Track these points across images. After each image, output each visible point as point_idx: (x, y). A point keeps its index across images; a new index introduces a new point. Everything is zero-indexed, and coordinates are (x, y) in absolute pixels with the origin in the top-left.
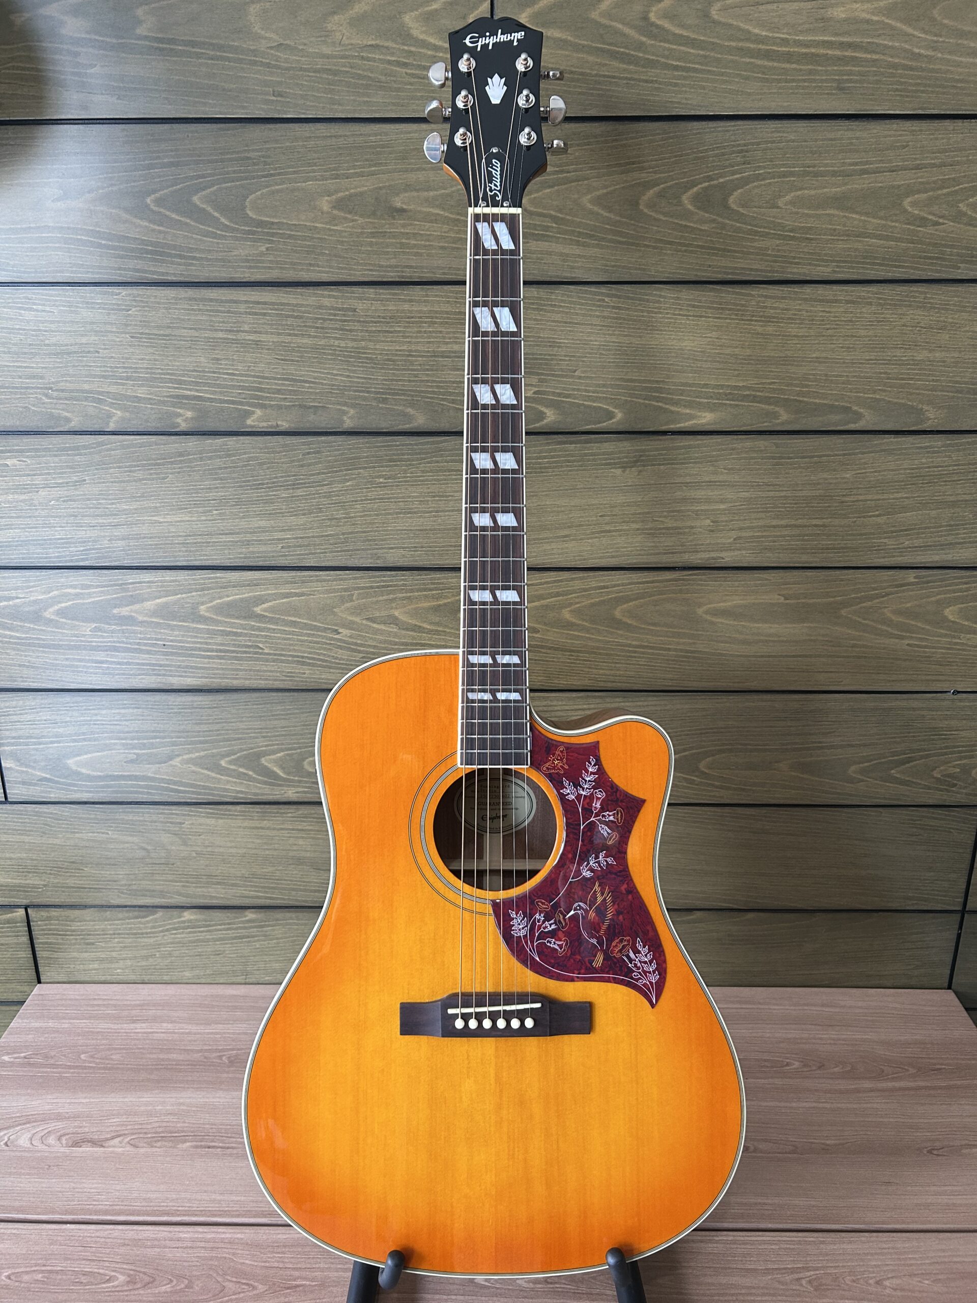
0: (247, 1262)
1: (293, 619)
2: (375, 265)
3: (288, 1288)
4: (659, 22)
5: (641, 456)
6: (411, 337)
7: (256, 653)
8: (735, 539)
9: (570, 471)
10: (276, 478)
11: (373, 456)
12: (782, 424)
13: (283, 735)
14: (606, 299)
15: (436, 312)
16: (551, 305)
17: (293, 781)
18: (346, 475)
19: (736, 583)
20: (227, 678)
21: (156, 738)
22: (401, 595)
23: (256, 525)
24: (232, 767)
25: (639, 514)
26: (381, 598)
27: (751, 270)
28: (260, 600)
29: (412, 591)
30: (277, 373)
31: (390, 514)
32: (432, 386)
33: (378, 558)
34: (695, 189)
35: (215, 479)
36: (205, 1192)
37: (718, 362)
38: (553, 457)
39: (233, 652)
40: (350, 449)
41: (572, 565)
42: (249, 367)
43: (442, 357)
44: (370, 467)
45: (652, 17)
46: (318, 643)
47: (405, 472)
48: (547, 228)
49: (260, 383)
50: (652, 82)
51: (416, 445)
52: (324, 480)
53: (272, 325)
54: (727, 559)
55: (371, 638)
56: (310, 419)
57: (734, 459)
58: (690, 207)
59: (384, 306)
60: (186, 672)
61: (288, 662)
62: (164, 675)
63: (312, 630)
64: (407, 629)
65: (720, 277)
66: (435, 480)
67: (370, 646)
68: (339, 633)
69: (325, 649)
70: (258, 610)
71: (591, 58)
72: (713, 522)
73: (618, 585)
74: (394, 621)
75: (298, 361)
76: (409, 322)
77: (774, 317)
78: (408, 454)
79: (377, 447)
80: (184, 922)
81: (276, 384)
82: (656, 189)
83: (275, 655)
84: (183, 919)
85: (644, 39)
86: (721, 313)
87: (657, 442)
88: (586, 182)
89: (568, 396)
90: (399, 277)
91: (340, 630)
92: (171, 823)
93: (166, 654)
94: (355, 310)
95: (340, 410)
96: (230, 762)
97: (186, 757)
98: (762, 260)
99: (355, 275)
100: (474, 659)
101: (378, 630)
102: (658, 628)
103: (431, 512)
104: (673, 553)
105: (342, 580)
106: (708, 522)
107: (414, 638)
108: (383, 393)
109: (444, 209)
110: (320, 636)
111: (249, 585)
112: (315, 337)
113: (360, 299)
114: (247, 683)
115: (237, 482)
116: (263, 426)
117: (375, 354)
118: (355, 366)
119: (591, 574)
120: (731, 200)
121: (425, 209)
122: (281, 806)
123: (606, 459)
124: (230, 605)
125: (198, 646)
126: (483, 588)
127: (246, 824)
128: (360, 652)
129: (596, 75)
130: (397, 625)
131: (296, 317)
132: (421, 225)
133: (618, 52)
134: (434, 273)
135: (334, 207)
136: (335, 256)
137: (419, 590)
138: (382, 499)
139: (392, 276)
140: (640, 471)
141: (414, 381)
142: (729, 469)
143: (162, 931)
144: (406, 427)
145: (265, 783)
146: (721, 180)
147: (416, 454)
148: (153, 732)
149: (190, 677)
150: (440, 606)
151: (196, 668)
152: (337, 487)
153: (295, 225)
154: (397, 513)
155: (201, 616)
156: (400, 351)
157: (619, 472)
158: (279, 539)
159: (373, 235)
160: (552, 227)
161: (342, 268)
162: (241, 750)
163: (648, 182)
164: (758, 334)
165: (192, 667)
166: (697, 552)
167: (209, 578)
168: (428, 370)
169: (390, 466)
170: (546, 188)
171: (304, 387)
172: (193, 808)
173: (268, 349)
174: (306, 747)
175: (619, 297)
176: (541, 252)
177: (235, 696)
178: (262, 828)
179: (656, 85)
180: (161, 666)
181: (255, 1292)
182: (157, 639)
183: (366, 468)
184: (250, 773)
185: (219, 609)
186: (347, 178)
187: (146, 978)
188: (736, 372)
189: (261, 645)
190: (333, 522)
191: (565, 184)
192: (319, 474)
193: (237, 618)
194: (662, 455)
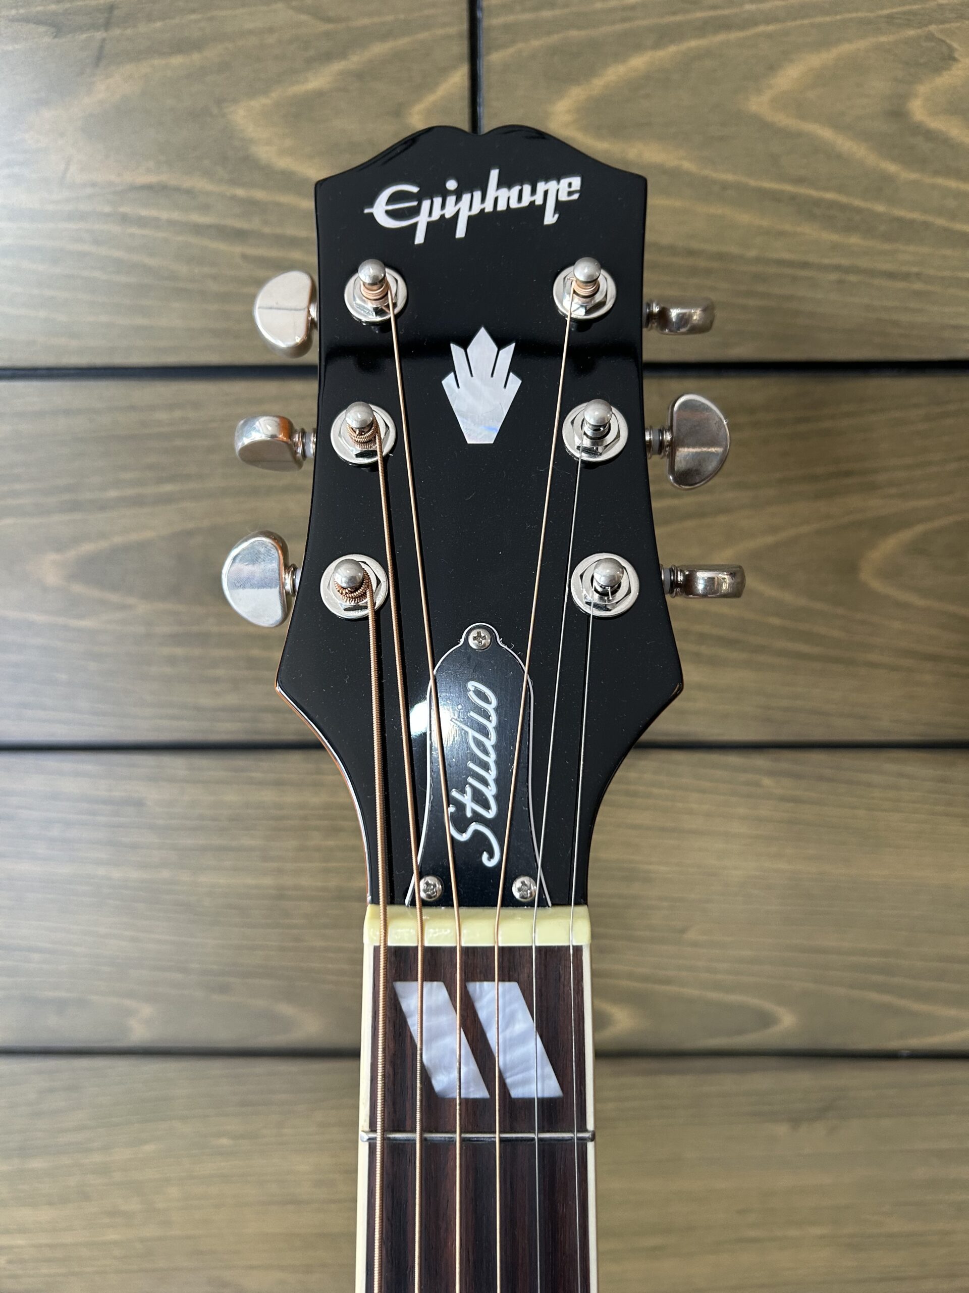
4: (936, 124)
18: (141, 1131)
40: (146, 1082)
45: (918, 110)
47: (280, 1125)
50: (906, 277)
52: (90, 1141)
59: (213, 792)
71: (745, 218)
82: (906, 535)
85: (892, 168)
108: (218, 973)
113: (153, 778)
123: (751, 1104)
129: (758, 260)
133: (818, 203)
135: (72, 577)
141: (293, 949)
152: (122, 1154)
154: (262, 1203)
159: (177, 639)
163: (881, 518)
169: (243, 1114)
171: (28, 961)
179: (918, 286)
186: (103, 510)
194: (887, 1096)
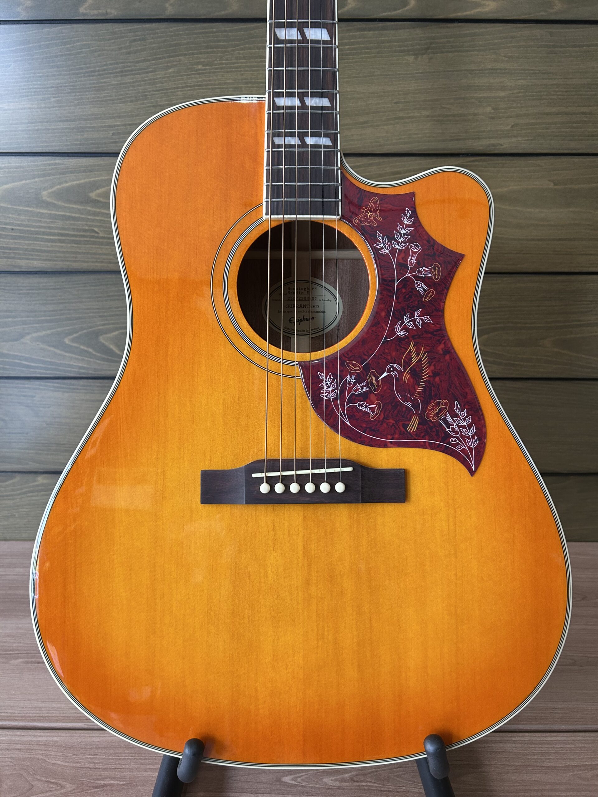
0: (59, 762)
3: (96, 787)
5: (432, 43)
7: (93, 237)
8: (512, 127)
9: (368, 57)
10: (106, 65)
11: (192, 43)
12: (556, 13)
13: (117, 315)
19: (513, 169)
20: (68, 261)
21: (8, 317)
23: (89, 113)
24: (75, 345)
25: (429, 101)
28: (95, 186)
35: (53, 67)
36: (29, 700)
38: (353, 44)
39: (72, 235)
44: (190, 54)
51: (231, 31)
54: (505, 146)
56: (136, 6)
57: (513, 47)
60: (32, 255)
62: (14, 258)
66: (248, 67)
70: (93, 195)
72: (493, 109)
78: (224, 41)
79: (196, 34)
80: (38, 486)
84: (37, 483)
87: (446, 30)
92: (24, 396)
93: (14, 238)
96: (73, 340)
97: (35, 335)
100: (280, 102)
104: (458, 140)
106: (489, 109)
111: (84, 171)
114: (86, 266)
115: (72, 70)
116: (93, 14)
119: (386, 159)
125: (42, 230)
126: (291, 25)
138: (200, 85)
140: (431, 58)
142: (509, 57)
143: (20, 494)
144: (222, 14)
145: (104, 360)
148: (6, 311)
149: (36, 260)
155: (43, 201)
157: (411, 59)
158: (110, 126)
162: (82, 329)
165: (37, 251)
166: (479, 138)
167: (50, 165)
172: (42, 382)
180: (10, 249)
181: (62, 791)
182: (6, 224)
183: (186, 55)
184: (91, 350)
185: (58, 195)
187: (8, 536)
189: (96, 229)
192: (144, 61)
193: (75, 203)
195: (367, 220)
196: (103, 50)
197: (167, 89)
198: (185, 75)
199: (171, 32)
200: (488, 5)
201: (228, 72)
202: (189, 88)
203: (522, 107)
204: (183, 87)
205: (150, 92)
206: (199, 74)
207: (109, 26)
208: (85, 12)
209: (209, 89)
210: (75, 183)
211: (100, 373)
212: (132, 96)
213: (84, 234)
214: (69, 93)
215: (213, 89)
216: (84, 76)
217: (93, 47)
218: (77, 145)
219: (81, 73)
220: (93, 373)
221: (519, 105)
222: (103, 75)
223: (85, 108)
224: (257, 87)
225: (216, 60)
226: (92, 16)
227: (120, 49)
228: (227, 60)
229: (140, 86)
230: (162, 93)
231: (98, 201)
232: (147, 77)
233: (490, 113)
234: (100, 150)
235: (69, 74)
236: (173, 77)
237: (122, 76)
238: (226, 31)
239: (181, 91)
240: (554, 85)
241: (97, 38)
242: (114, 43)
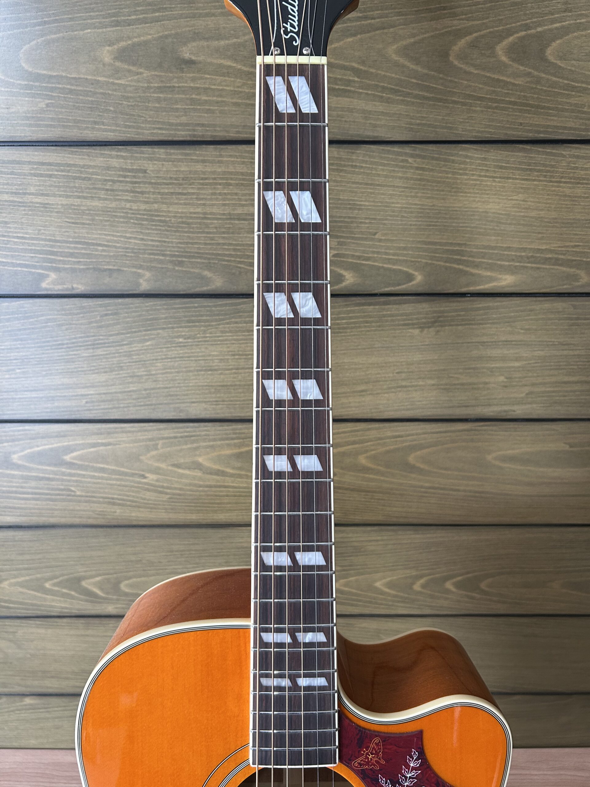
1: (102, 466)
2: (163, 123)
5: (439, 317)
6: (206, 199)
7: (69, 495)
8: (527, 394)
9: (368, 331)
10: (75, 338)
11: (171, 317)
12: (582, 286)
13: (100, 563)
14: (410, 160)
15: (231, 173)
16: (352, 166)
17: (112, 599)
18: (145, 335)
19: (526, 433)
20: (44, 516)
22: (205, 444)
23: (59, 383)
24: (56, 588)
25: (435, 371)
26: (184, 447)
27: (565, 128)
28: (68, 450)
29: (215, 440)
30: (68, 237)
31: (190, 371)
32: (228, 250)
33: (181, 411)
34: (511, 39)
35: (16, 340)
37: (523, 225)
38: (351, 318)
39: (47, 494)
40: (148, 311)
41: (369, 416)
42: (40, 230)
43: (239, 219)
44: (169, 328)
46: (126, 486)
47: (205, 332)
48: (349, 82)
49: (52, 246)
51: (215, 306)
52: (123, 340)
53: (59, 187)
54: (518, 412)
55: (177, 482)
56: (106, 282)
57: (531, 320)
58: (504, 59)
59: (176, 166)
60: (5, 512)
61: (99, 503)
63: (120, 475)
64: (211, 474)
65: (531, 136)
66: (235, 340)
67: (176, 489)
68: (145, 477)
69: (133, 492)
70: (67, 458)
72: (507, 378)
73: (412, 435)
74: (198, 466)
75: (89, 224)
76: (203, 184)
77: (584, 179)
78: (207, 316)
79: (175, 308)
80: (25, 705)
81: (69, 247)
83: (87, 497)
84: (24, 703)
86: (529, 175)
87: (455, 304)
88: (391, 30)
89: (368, 259)
90: (190, 135)
91: (147, 475)
92: (6, 632)
94: (145, 171)
95: (135, 272)
96: (54, 585)
97: (13, 581)
98: (577, 117)
99: (143, 134)
100: (269, 637)
101: (183, 474)
102: (449, 472)
103: (232, 369)
104: (466, 406)
105: (146, 431)
106: (502, 378)
107: (218, 481)
108: (178, 256)
109: (236, 60)
110: (127, 480)
111: (57, 436)
112: (106, 199)
113: (150, 159)
114: (63, 521)
115: (37, 343)
116: (58, 289)
117: (169, 217)
118: (148, 229)
119: (387, 425)
120: (549, 52)
121: (215, 61)
122: (103, 619)
123: (404, 320)
124: (40, 453)
125: (14, 489)
126: (280, 549)
127: (72, 632)
128: (166, 494)
130: (201, 470)
131: (84, 179)
132: (212, 79)
134: (227, 132)
135: (116, 58)
136: (122, 113)
137: (221, 439)
138: (182, 357)
139: (182, 135)
140: (438, 331)
141: (210, 244)
142: (526, 330)
143: (8, 712)
144: (204, 289)
145: (87, 601)
146: (539, 29)
147: (215, 315)
150: (241, 453)
151: (14, 508)
152: (137, 347)
153: (75, 78)
154: (198, 371)
155: (14, 464)
156: (195, 213)
157: (416, 332)
158: (82, 395)
159: (160, 89)
160: (354, 81)
161: (130, 127)
162: (63, 575)
163: (460, 30)
164: (565, 196)
165: (10, 508)
166: (490, 405)
167: (19, 431)
168: (224, 233)
169: (189, 327)
170: (347, 37)
171: (97, 250)
173: (57, 212)
174: (121, 572)
175: (423, 157)
176: (342, 109)
177: (53, 532)
178: (87, 635)
183: (164, 328)
184: (73, 593)
185: (31, 458)
186: (129, 25)
188: (540, 235)
189: (73, 489)
190: (135, 379)
191: (369, 32)
192: (118, 334)
193: (49, 465)
194: (460, 315)
195: (368, 763)
196: (71, 324)
197: (145, 361)
198: (165, 348)
199: (147, 306)
200: (505, 279)
201: (212, 345)
202: (169, 360)
203: (538, 376)
204: (162, 359)
205: (125, 363)
206: (180, 346)
207: (76, 300)
208: (48, 287)
209: (192, 360)
210: (47, 447)
211: (83, 612)
212: (106, 368)
213: (60, 492)
214: (36, 364)
215: (196, 360)
216: (52, 349)
217: (59, 321)
218: (47, 412)
219: (48, 346)
220: (75, 612)
221: (535, 374)
222: (72, 347)
223: (54, 379)
224: (245, 359)
225: (199, 334)
226: (56, 291)
227: (91, 322)
228: (211, 333)
229: (115, 357)
230: (139, 365)
231: (73, 464)
232: (122, 349)
233: (503, 382)
234: (73, 417)
235: (35, 347)
236: (151, 349)
237: (93, 349)
238: (209, 306)
239: (161, 362)
240: (575, 355)
241: (63, 312)
242: (83, 317)
